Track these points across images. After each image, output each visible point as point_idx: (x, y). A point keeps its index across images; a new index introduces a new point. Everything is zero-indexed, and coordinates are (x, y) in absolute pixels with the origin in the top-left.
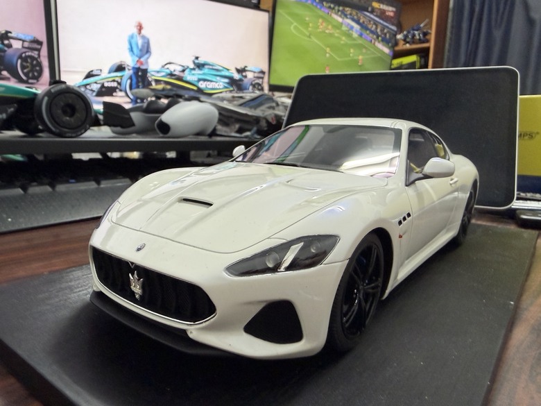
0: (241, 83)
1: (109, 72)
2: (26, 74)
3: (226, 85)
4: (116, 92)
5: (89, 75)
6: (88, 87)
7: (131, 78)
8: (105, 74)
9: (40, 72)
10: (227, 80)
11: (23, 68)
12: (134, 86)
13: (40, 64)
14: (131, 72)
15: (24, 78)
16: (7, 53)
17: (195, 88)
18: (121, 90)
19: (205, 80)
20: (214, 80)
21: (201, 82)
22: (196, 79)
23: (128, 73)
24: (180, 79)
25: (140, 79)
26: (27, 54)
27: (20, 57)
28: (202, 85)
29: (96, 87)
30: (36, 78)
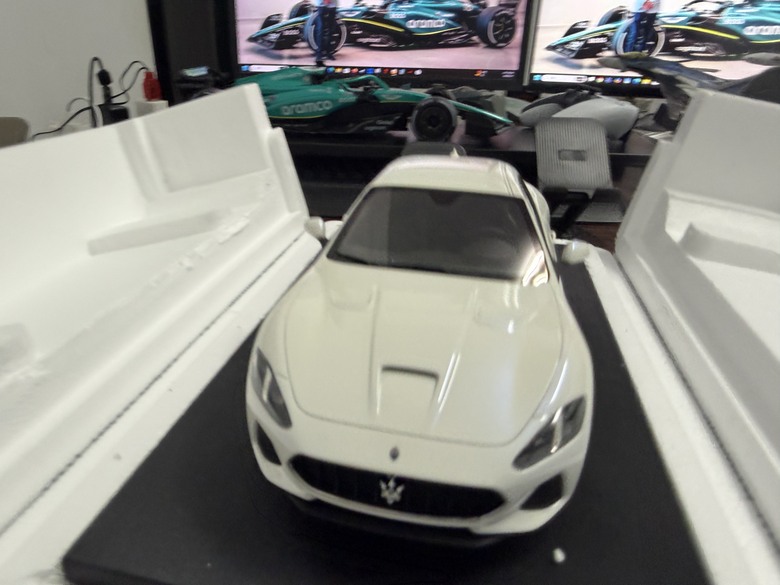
1: (599, 25)
2: (496, 37)
4: (601, 51)
5: (573, 30)
6: (567, 47)
7: (628, 30)
8: (592, 28)
9: (512, 33)
11: (495, 29)
12: (631, 41)
13: (513, 24)
14: (631, 20)
15: (493, 41)
16: (481, 15)
17: (736, 38)
18: (610, 49)
23: (625, 23)
25: (642, 31)
26: (503, 12)
27: (494, 18)
28: (750, 32)
29: (576, 45)
30: (507, 40)
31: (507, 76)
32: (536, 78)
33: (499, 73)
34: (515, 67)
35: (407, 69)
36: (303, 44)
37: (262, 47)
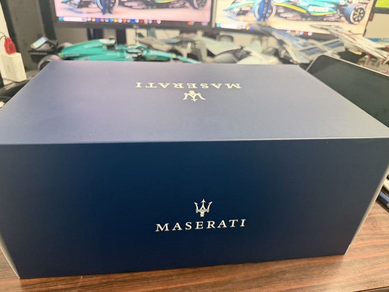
0: (345, 8)
2: (198, 4)
3: (331, 9)
10: (333, 6)
11: (197, 1)
17: (304, 12)
19: (314, 5)
20: (322, 5)
21: (311, 7)
22: (307, 5)
24: (295, 4)
28: (311, 9)
30: (203, 6)
31: (205, 24)
32: (218, 26)
33: (200, 23)
34: (208, 20)
35: (153, 21)
36: (94, 6)
37: (70, 7)
